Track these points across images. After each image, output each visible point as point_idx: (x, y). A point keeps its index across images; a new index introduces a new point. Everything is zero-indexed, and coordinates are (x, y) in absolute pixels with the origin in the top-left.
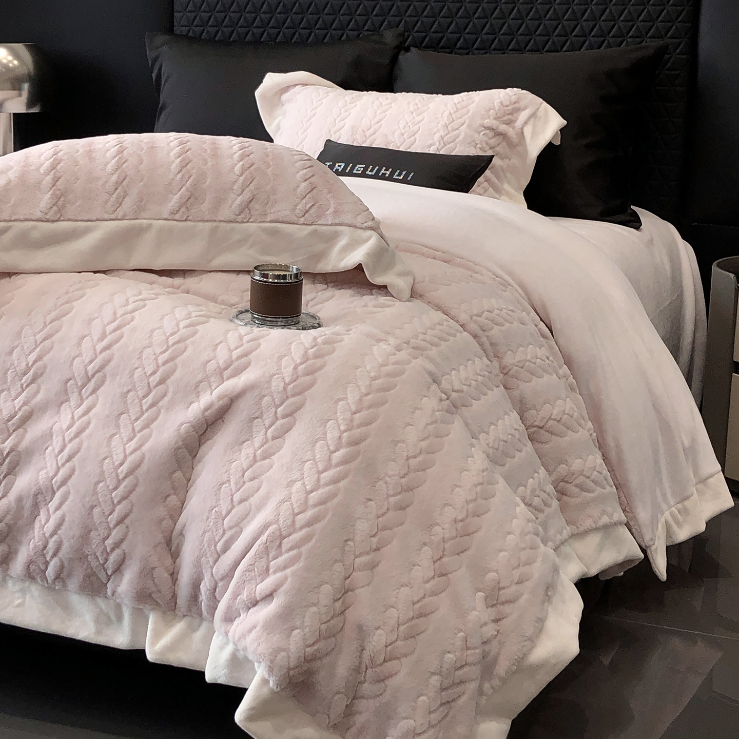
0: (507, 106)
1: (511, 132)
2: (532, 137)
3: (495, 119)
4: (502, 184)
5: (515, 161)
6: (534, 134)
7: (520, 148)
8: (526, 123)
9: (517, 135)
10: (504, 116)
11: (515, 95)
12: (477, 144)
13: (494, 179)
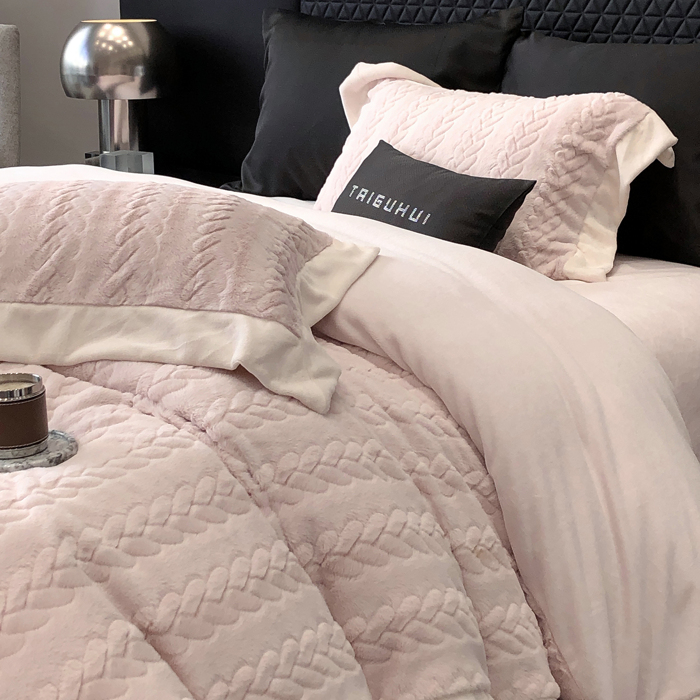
0: (597, 117)
1: (599, 150)
2: (625, 159)
3: (578, 133)
4: (584, 217)
5: (605, 187)
6: (630, 153)
7: (611, 172)
8: (620, 139)
9: (607, 154)
10: (592, 130)
11: (612, 101)
12: (549, 167)
13: (570, 212)
